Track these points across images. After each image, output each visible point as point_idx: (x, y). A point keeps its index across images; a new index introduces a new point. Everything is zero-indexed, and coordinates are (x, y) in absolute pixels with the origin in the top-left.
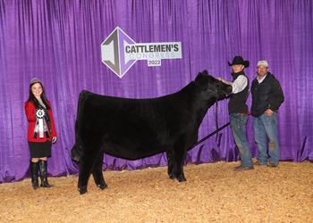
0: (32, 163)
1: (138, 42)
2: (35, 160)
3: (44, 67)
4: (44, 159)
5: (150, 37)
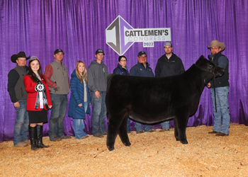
0: (30, 128)
1: (135, 28)
2: (33, 125)
4: (41, 124)
5: (145, 24)
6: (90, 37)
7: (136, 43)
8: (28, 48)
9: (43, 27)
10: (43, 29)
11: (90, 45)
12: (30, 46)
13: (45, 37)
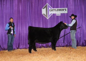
3: (25, 16)
5: (57, 7)
6: (36, 12)
7: (54, 14)
8: (13, 16)
9: (18, 8)
10: (18, 9)
11: (36, 15)
12: (14, 15)
13: (19, 12)
